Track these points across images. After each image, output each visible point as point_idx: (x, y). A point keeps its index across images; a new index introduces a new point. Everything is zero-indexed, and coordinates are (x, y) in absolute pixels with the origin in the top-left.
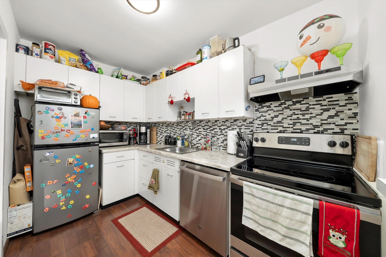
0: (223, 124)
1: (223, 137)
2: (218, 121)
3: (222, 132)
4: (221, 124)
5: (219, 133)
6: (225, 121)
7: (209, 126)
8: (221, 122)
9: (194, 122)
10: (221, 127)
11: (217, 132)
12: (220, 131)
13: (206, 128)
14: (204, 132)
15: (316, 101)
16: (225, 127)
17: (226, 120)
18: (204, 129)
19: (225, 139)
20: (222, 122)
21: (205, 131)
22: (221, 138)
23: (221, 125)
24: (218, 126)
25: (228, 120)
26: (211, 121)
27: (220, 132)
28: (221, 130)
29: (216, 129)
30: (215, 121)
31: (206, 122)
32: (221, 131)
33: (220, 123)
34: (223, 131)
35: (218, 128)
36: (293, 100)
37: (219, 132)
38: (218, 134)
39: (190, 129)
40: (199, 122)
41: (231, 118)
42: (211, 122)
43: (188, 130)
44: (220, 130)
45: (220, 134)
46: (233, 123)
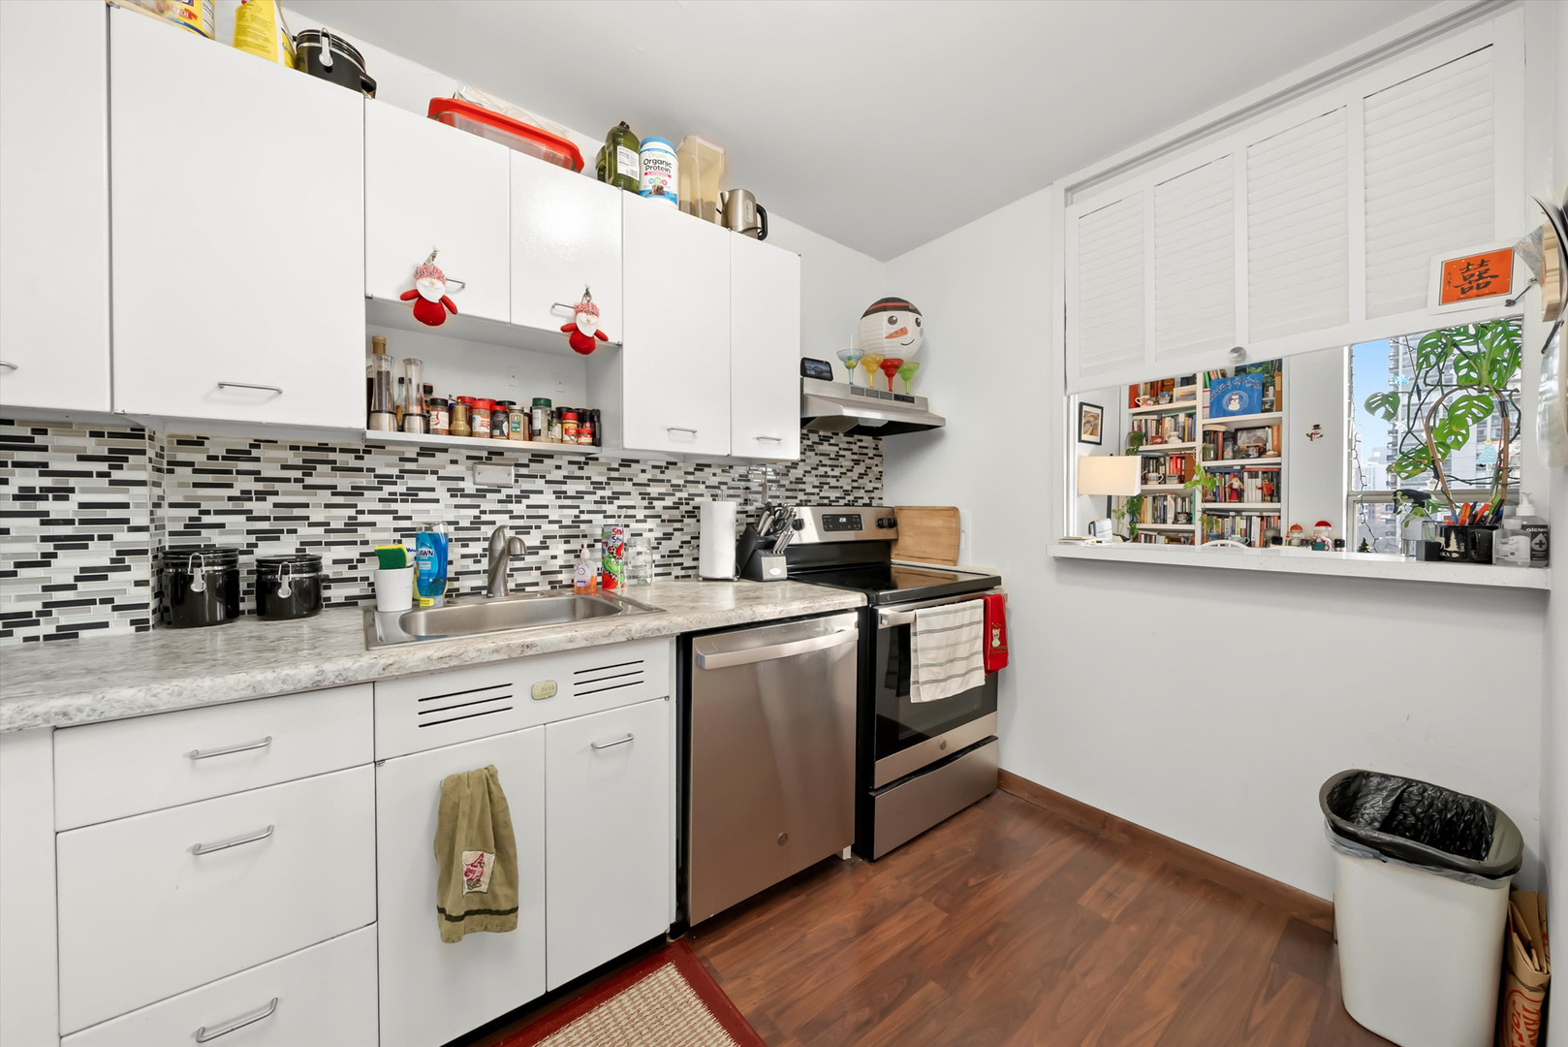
0: (658, 478)
1: (658, 526)
2: (637, 461)
3: (654, 508)
4: (650, 477)
5: (640, 514)
6: (664, 464)
7: (592, 483)
8: (648, 468)
9: (489, 453)
10: (648, 490)
11: (634, 507)
12: (645, 503)
13: (571, 488)
14: (561, 507)
15: (848, 443)
16: (663, 490)
17: (668, 463)
18: (559, 494)
19: (664, 534)
20: (654, 467)
21: (568, 502)
22: (651, 530)
23: (649, 480)
24: (634, 484)
25: (675, 464)
26: (601, 460)
27: (646, 508)
28: (649, 499)
29: (629, 494)
30: (623, 460)
31: (570, 463)
32: (649, 503)
33: (643, 471)
34: (655, 503)
35: (635, 491)
36: (821, 433)
37: (640, 507)
38: (634, 516)
39: (454, 493)
40: (530, 461)
41: (685, 457)
42: (603, 464)
43: (437, 501)
44: (643, 499)
45: (646, 516)
46: (693, 474)
